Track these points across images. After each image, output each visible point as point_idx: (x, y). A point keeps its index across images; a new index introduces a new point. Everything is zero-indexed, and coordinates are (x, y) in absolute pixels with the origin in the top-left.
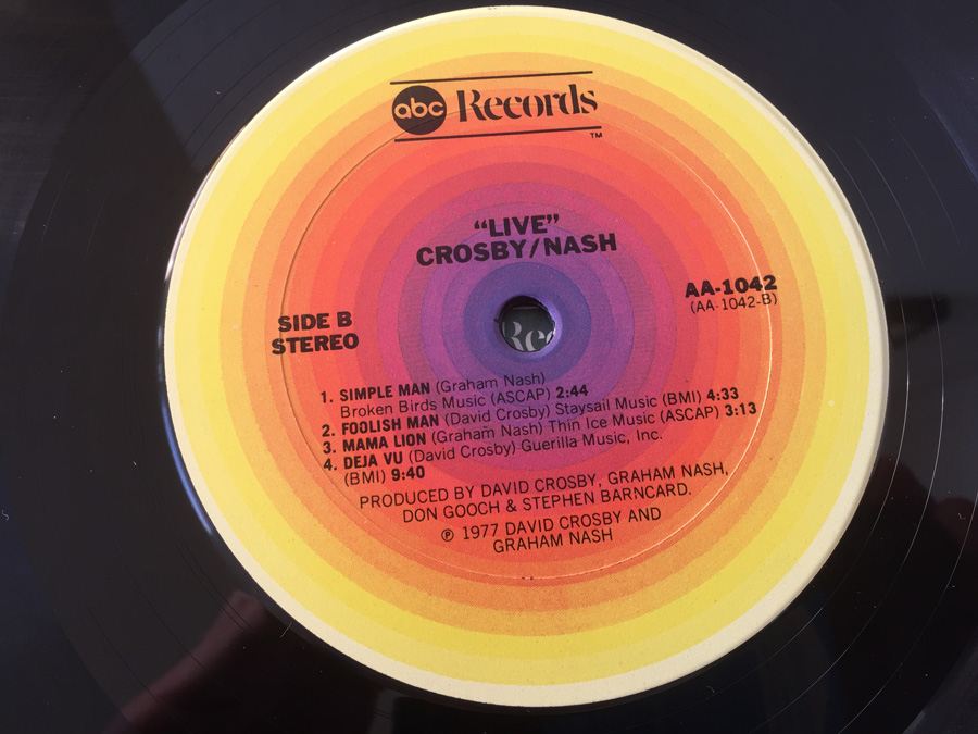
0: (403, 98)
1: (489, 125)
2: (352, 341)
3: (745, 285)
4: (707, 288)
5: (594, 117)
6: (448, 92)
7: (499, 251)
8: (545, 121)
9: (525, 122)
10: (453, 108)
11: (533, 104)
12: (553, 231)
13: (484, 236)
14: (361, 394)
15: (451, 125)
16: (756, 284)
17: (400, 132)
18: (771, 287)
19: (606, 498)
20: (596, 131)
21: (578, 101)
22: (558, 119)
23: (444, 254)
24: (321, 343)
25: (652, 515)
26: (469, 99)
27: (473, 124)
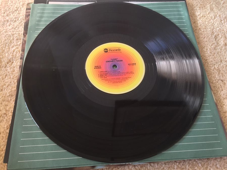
0: (105, 50)
1: (112, 52)
2: (101, 68)
3: (133, 64)
4: (130, 64)
5: (120, 51)
6: (108, 49)
7: (113, 61)
8: (116, 51)
9: (115, 51)
10: (109, 50)
11: (116, 50)
12: (117, 60)
13: (112, 60)
14: (101, 72)
15: (108, 52)
16: (134, 64)
17: (104, 52)
18: (135, 64)
19: (121, 79)
20: (121, 52)
21: (119, 50)
22: (118, 51)
23: (108, 61)
24: (98, 68)
25: (125, 81)
26: (110, 50)
27: (110, 52)
